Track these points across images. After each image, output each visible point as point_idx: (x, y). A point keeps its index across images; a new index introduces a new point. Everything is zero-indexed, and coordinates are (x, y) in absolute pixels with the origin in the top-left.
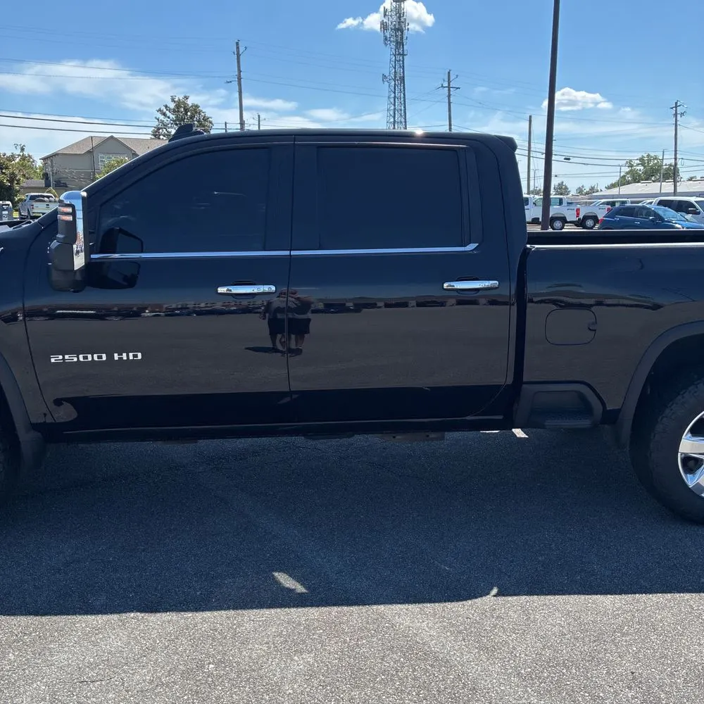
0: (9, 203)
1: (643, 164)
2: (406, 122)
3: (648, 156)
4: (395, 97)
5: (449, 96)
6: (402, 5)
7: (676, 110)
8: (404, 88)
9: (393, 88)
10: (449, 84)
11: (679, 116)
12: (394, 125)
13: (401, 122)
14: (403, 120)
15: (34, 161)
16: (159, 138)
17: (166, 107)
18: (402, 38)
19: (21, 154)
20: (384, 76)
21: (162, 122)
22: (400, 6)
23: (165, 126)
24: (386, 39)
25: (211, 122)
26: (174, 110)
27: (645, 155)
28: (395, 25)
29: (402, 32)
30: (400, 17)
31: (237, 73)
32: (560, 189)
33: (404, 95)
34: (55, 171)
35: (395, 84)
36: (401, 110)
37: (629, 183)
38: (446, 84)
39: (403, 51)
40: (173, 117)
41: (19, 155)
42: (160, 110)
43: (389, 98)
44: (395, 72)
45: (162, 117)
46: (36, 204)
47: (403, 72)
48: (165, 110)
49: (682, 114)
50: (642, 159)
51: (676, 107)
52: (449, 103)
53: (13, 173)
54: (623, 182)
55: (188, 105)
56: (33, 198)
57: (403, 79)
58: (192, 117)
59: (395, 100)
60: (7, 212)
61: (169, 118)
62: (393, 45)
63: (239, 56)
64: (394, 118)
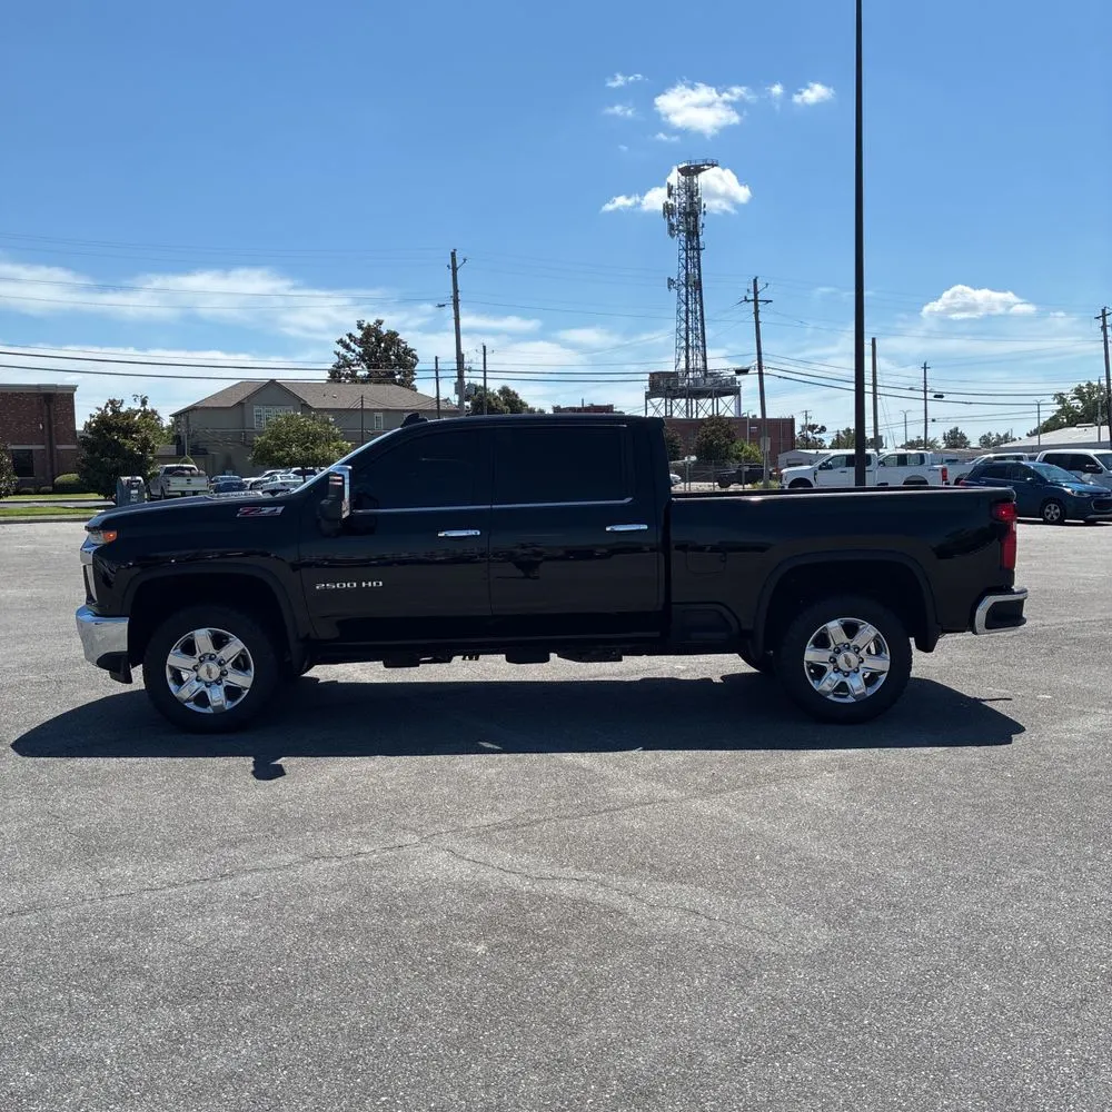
0: (139, 478)
1: (1081, 398)
2: (704, 346)
3: (1089, 385)
4: (687, 310)
5: (757, 313)
6: (695, 181)
7: (1104, 321)
8: (701, 296)
9: (684, 298)
10: (756, 296)
12: (687, 352)
13: (697, 346)
14: (700, 343)
15: (159, 418)
16: (340, 382)
17: (350, 336)
18: (696, 226)
19: (142, 409)
20: (671, 282)
21: (344, 357)
22: (692, 181)
23: (349, 364)
24: (671, 227)
25: (415, 357)
26: (361, 339)
27: (1084, 385)
28: (685, 208)
29: (696, 217)
30: (691, 197)
31: (452, 294)
32: (954, 438)
33: (701, 305)
34: (191, 433)
35: (687, 291)
36: (697, 329)
37: (1061, 426)
38: (751, 297)
39: (698, 243)
40: (358, 350)
41: (140, 411)
42: (341, 342)
43: (678, 311)
44: (687, 274)
45: (343, 351)
46: (173, 480)
47: (699, 275)
48: (348, 341)
50: (1079, 391)
51: (1104, 316)
52: (757, 323)
53: (146, 439)
54: (1051, 425)
55: (382, 333)
56: (169, 471)
57: (698, 285)
58: (386, 350)
59: (687, 315)
60: (136, 492)
61: (354, 351)
62: (683, 236)
63: (455, 270)
64: (687, 340)
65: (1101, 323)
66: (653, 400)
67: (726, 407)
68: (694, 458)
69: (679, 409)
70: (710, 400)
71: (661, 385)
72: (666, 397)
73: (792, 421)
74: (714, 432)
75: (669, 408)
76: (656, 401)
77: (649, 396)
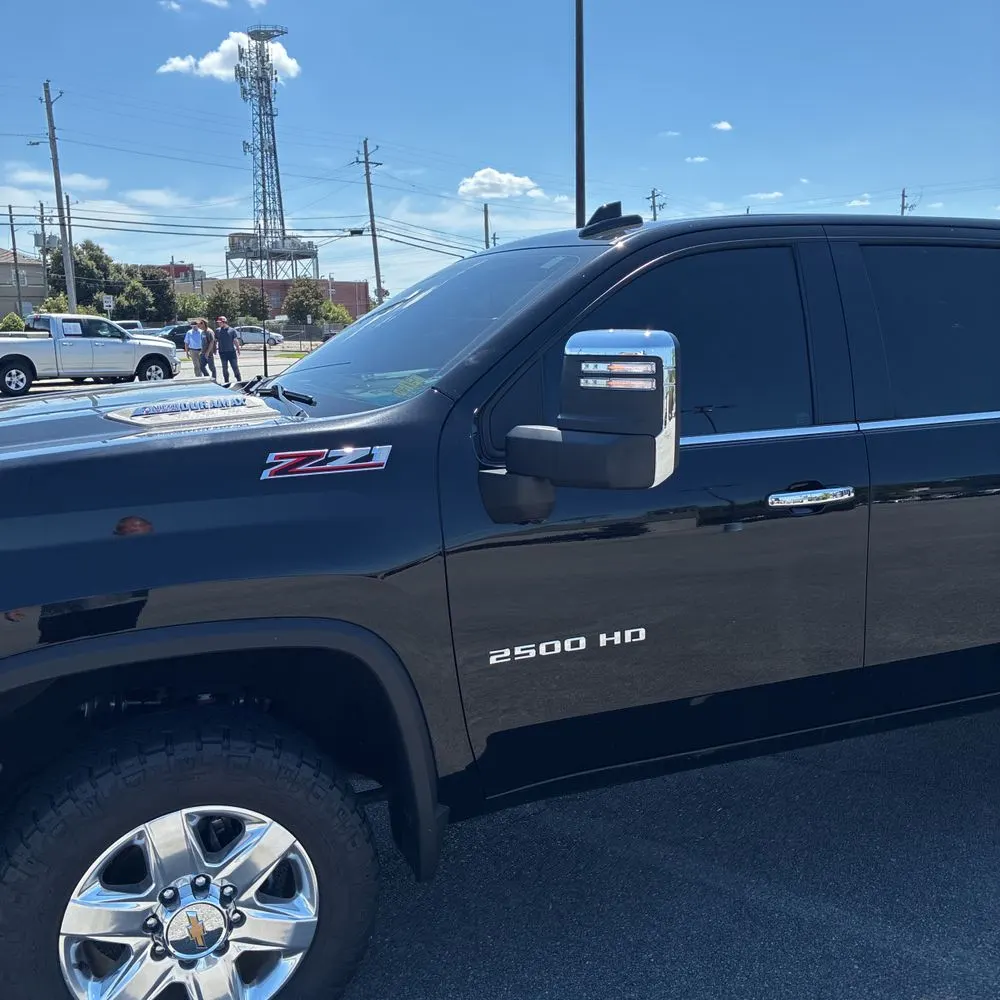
2: (281, 211)
4: (263, 174)
5: (368, 174)
6: (265, 47)
7: (654, 202)
8: (276, 162)
9: (259, 162)
10: (366, 159)
11: (657, 209)
12: (265, 215)
13: (275, 211)
14: (277, 208)
18: (268, 92)
20: (246, 144)
22: (262, 45)
24: (244, 91)
28: (256, 73)
29: (268, 83)
30: (263, 62)
31: (47, 131)
33: (277, 171)
35: (262, 157)
36: (273, 193)
38: (362, 158)
39: (271, 109)
43: (255, 175)
44: (262, 139)
47: (274, 139)
49: (661, 206)
51: (653, 197)
52: (369, 184)
57: (273, 150)
59: (263, 180)
62: (256, 100)
63: (49, 104)
64: (265, 202)
65: (651, 204)
66: (235, 261)
67: (304, 268)
68: (285, 318)
69: (260, 271)
70: (290, 262)
71: (241, 246)
72: (247, 258)
73: (366, 285)
74: (303, 293)
75: (250, 270)
76: (238, 261)
77: (229, 257)
